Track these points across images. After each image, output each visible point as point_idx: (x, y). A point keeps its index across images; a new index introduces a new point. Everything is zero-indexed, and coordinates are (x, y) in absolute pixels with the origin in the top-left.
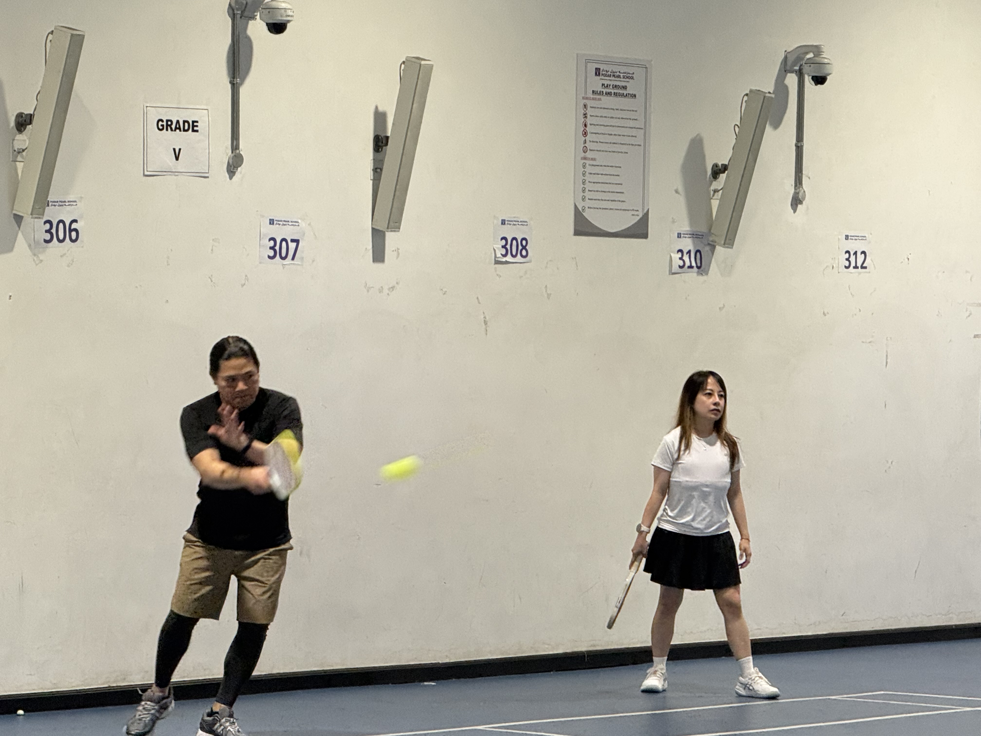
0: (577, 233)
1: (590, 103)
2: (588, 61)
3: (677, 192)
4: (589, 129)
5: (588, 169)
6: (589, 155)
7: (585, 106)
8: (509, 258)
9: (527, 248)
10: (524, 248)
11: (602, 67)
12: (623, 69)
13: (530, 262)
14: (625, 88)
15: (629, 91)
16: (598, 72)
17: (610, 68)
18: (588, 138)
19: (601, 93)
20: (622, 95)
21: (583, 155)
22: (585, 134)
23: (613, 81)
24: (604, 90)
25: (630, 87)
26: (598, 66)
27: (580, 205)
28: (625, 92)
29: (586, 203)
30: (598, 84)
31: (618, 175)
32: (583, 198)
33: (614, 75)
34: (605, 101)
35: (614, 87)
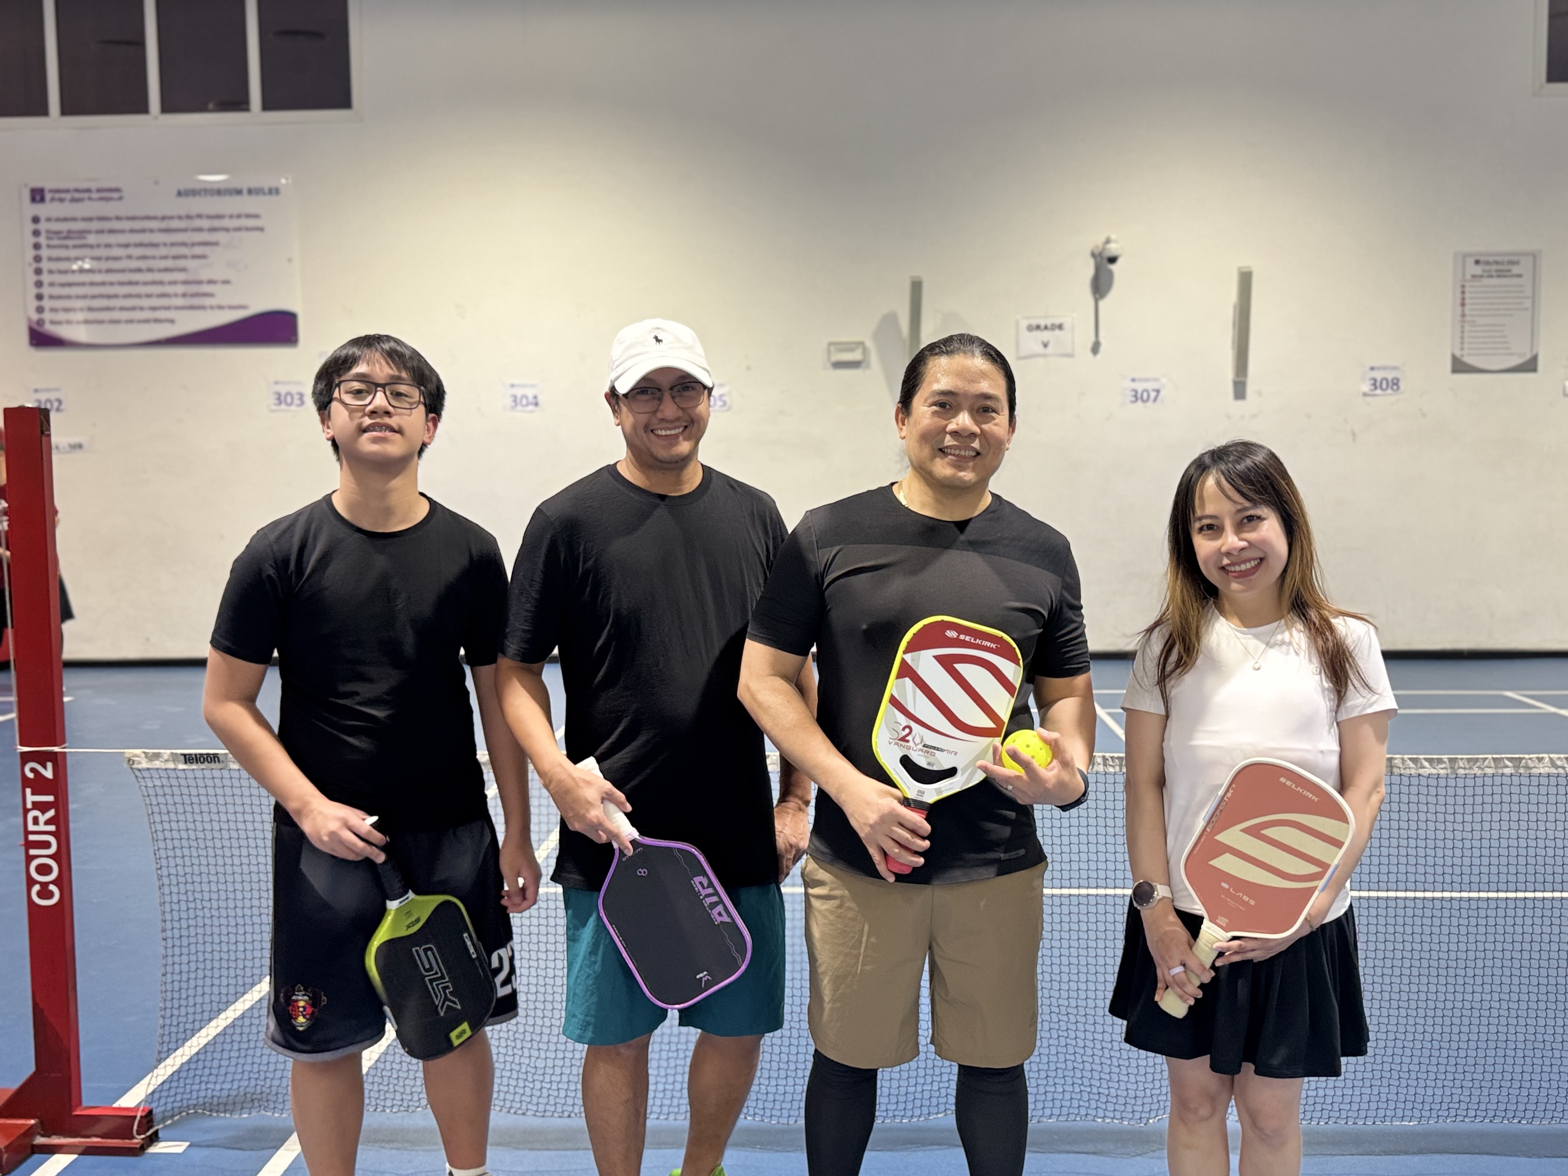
0: (1455, 370)
1: (1467, 284)
2: (1465, 256)
4: (1467, 301)
5: (1467, 328)
6: (1468, 319)
7: (1463, 286)
8: (1379, 391)
9: (1400, 384)
10: (1397, 384)
11: (1482, 258)
12: (1506, 259)
13: (1401, 393)
14: (1509, 271)
15: (1513, 273)
17: (1491, 259)
18: (1467, 308)
19: (1482, 276)
20: (1507, 276)
21: (1460, 320)
22: (1463, 305)
23: (1495, 267)
24: (1485, 274)
25: (1515, 270)
26: (1477, 258)
27: (1458, 354)
28: (1508, 274)
29: (1465, 352)
30: (1478, 270)
31: (1502, 331)
32: (1462, 349)
33: (1497, 263)
34: (1486, 281)
35: (1497, 271)
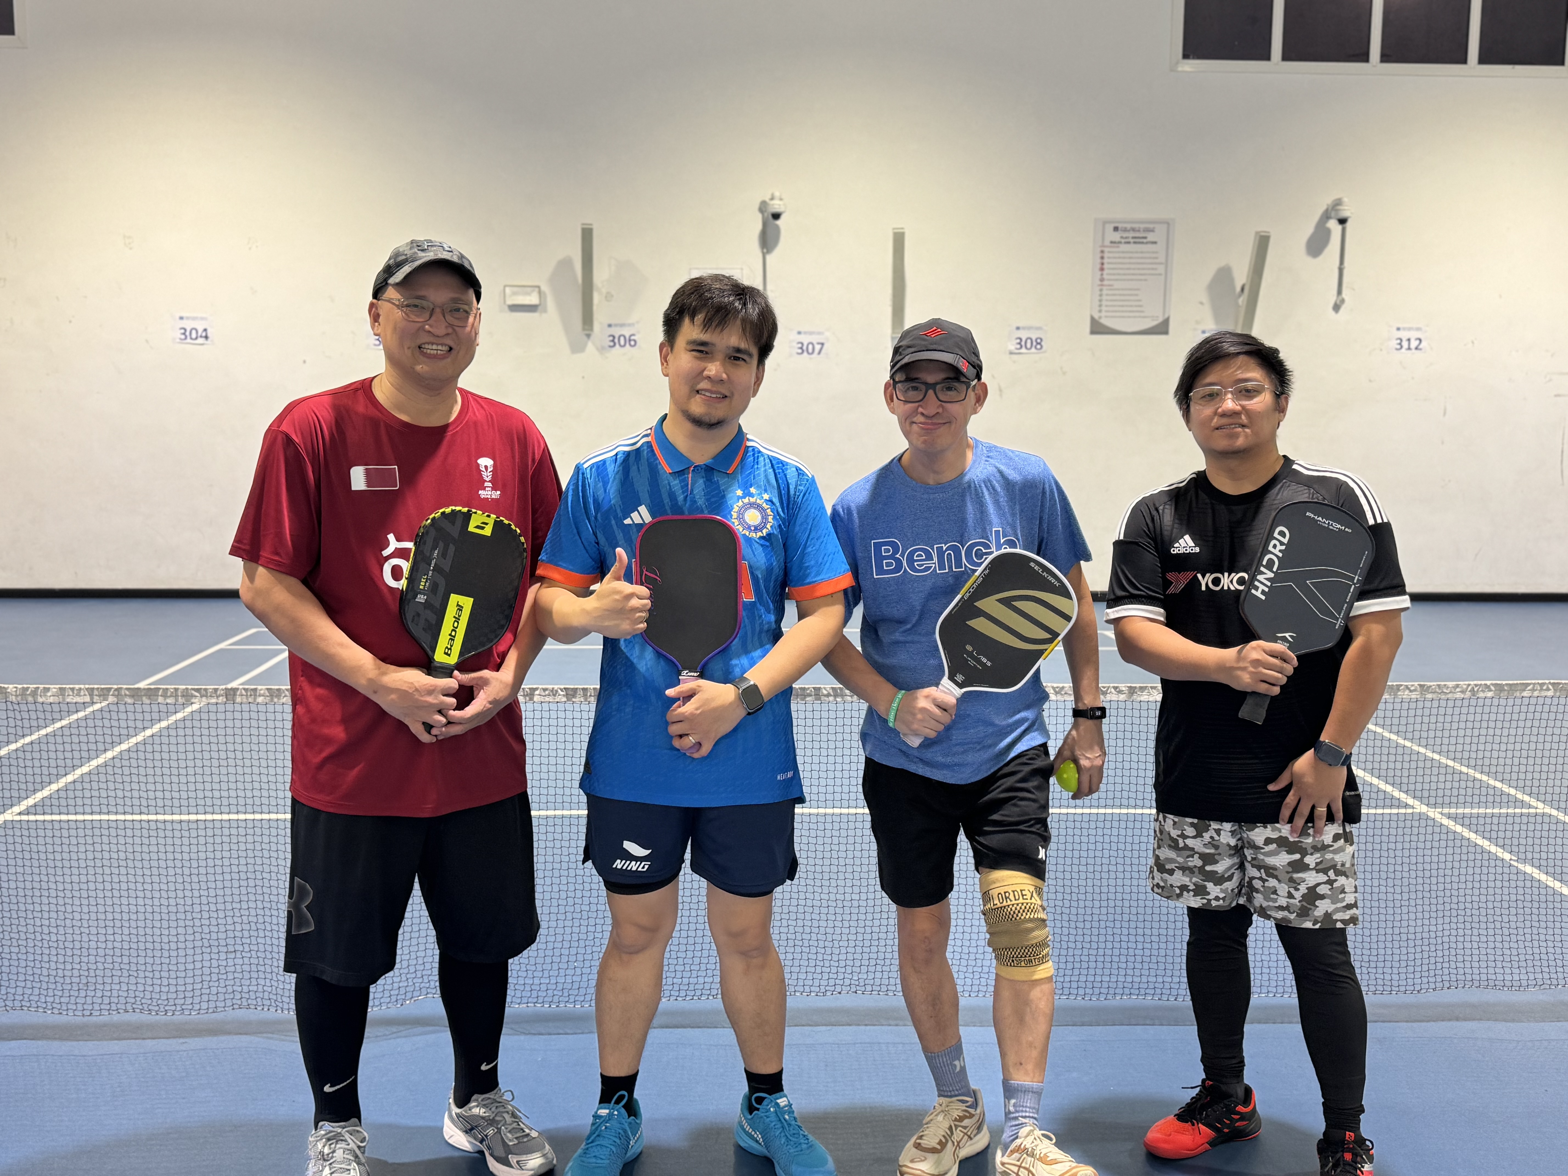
0: (1093, 332)
1: (1106, 250)
2: (1105, 223)
3: (1202, 303)
4: (1105, 266)
5: (1105, 292)
6: (1106, 283)
7: (1102, 252)
8: (1023, 350)
9: (1043, 343)
10: (1040, 344)
11: (1120, 225)
12: (1142, 226)
13: (1045, 352)
14: (1145, 238)
15: (1149, 240)
16: (1116, 229)
17: (1128, 226)
18: (1105, 272)
19: (1120, 242)
20: (1142, 243)
21: (1099, 283)
22: (1102, 269)
23: (1132, 234)
24: (1123, 241)
25: (1151, 237)
26: (1116, 225)
27: (1096, 316)
28: (1145, 241)
29: (1103, 314)
30: (1116, 236)
31: (1137, 295)
32: (1100, 311)
33: (1133, 230)
34: (1124, 247)
35: (1133, 238)
